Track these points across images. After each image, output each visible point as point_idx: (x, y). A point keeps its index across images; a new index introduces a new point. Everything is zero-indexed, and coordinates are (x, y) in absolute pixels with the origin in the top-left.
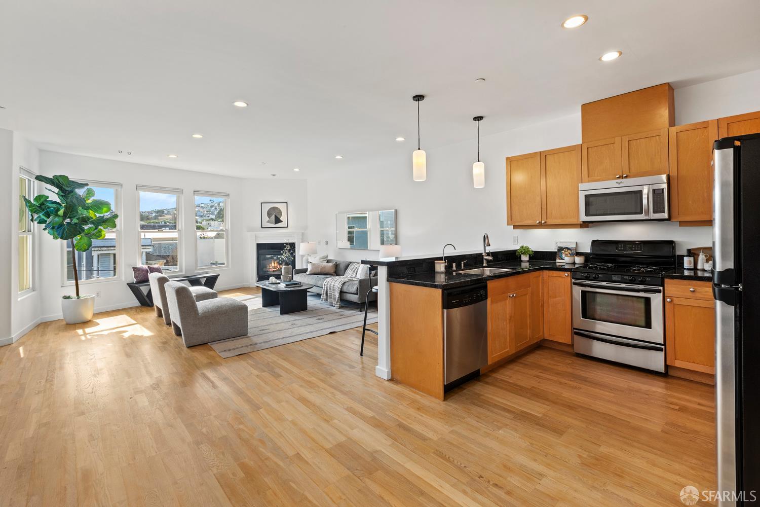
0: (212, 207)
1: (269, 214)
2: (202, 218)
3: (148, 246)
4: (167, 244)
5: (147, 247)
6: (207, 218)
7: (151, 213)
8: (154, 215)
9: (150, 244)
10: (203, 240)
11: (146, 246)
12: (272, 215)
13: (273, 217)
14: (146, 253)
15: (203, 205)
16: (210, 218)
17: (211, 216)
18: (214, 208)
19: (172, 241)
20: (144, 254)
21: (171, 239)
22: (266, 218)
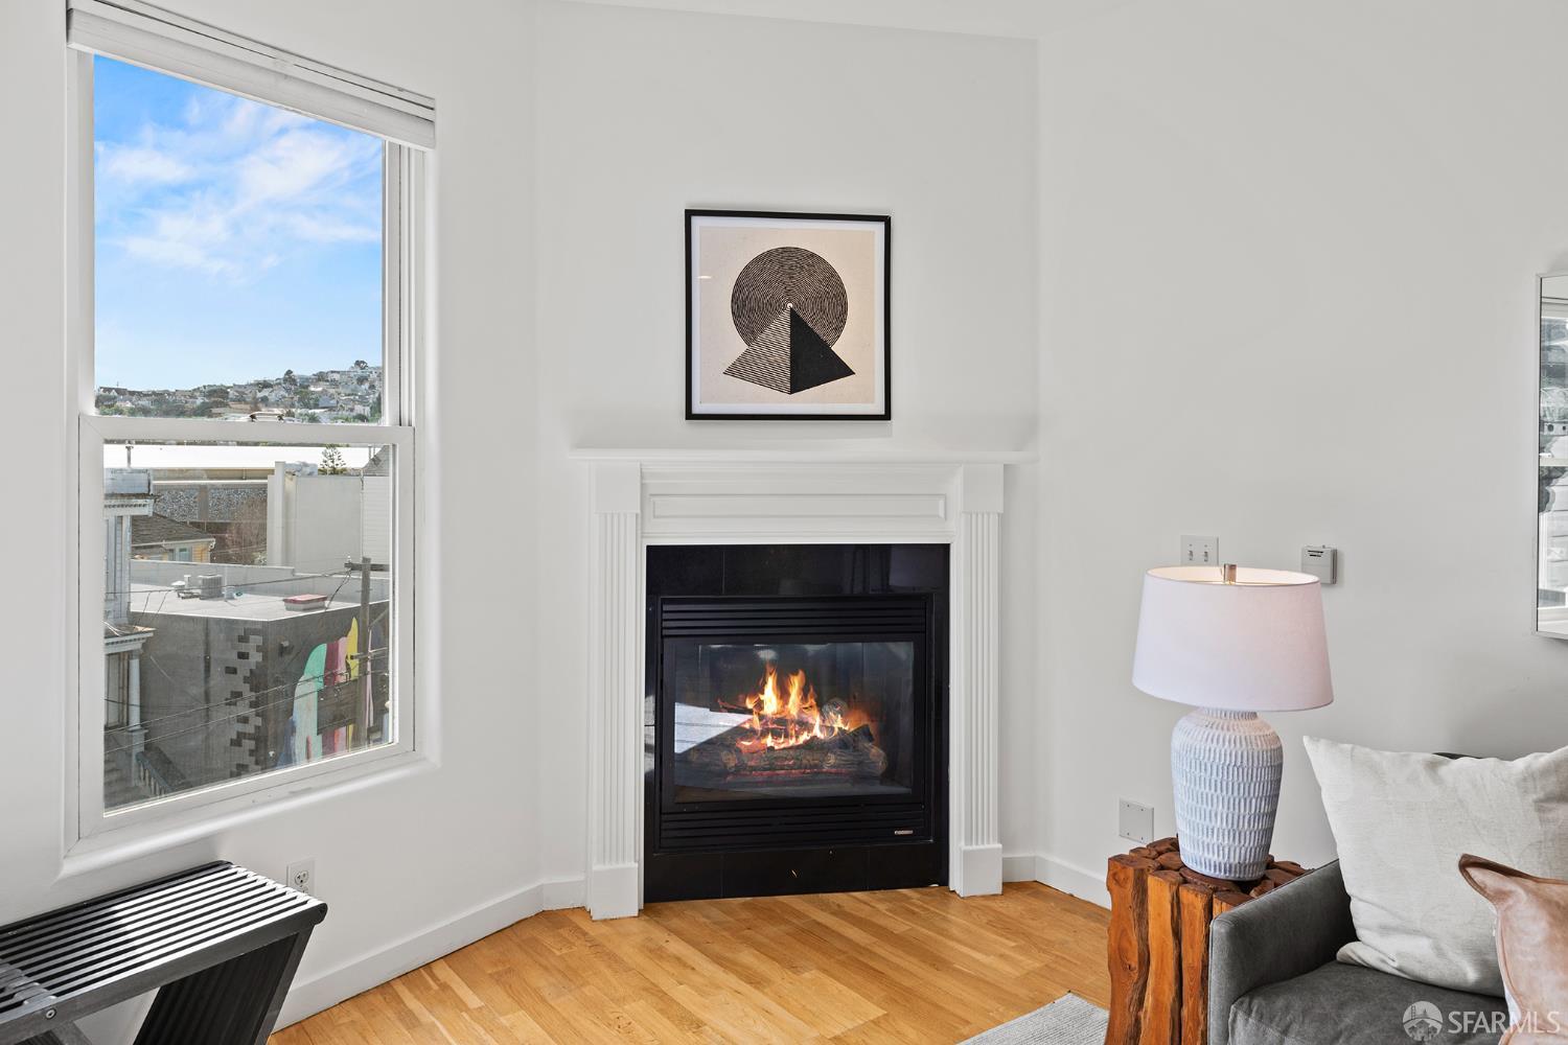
0: (361, 380)
1: (748, 309)
2: (334, 414)
3: (138, 496)
4: (226, 487)
5: (134, 501)
6: (345, 413)
7: (192, 394)
8: (199, 401)
9: (145, 491)
10: (329, 481)
11: (130, 496)
12: (770, 309)
13: (778, 333)
14: (134, 519)
15: (336, 377)
16: (354, 414)
17: (359, 409)
18: (366, 386)
19: (241, 478)
20: (127, 523)
21: (239, 474)
22: (722, 341)
